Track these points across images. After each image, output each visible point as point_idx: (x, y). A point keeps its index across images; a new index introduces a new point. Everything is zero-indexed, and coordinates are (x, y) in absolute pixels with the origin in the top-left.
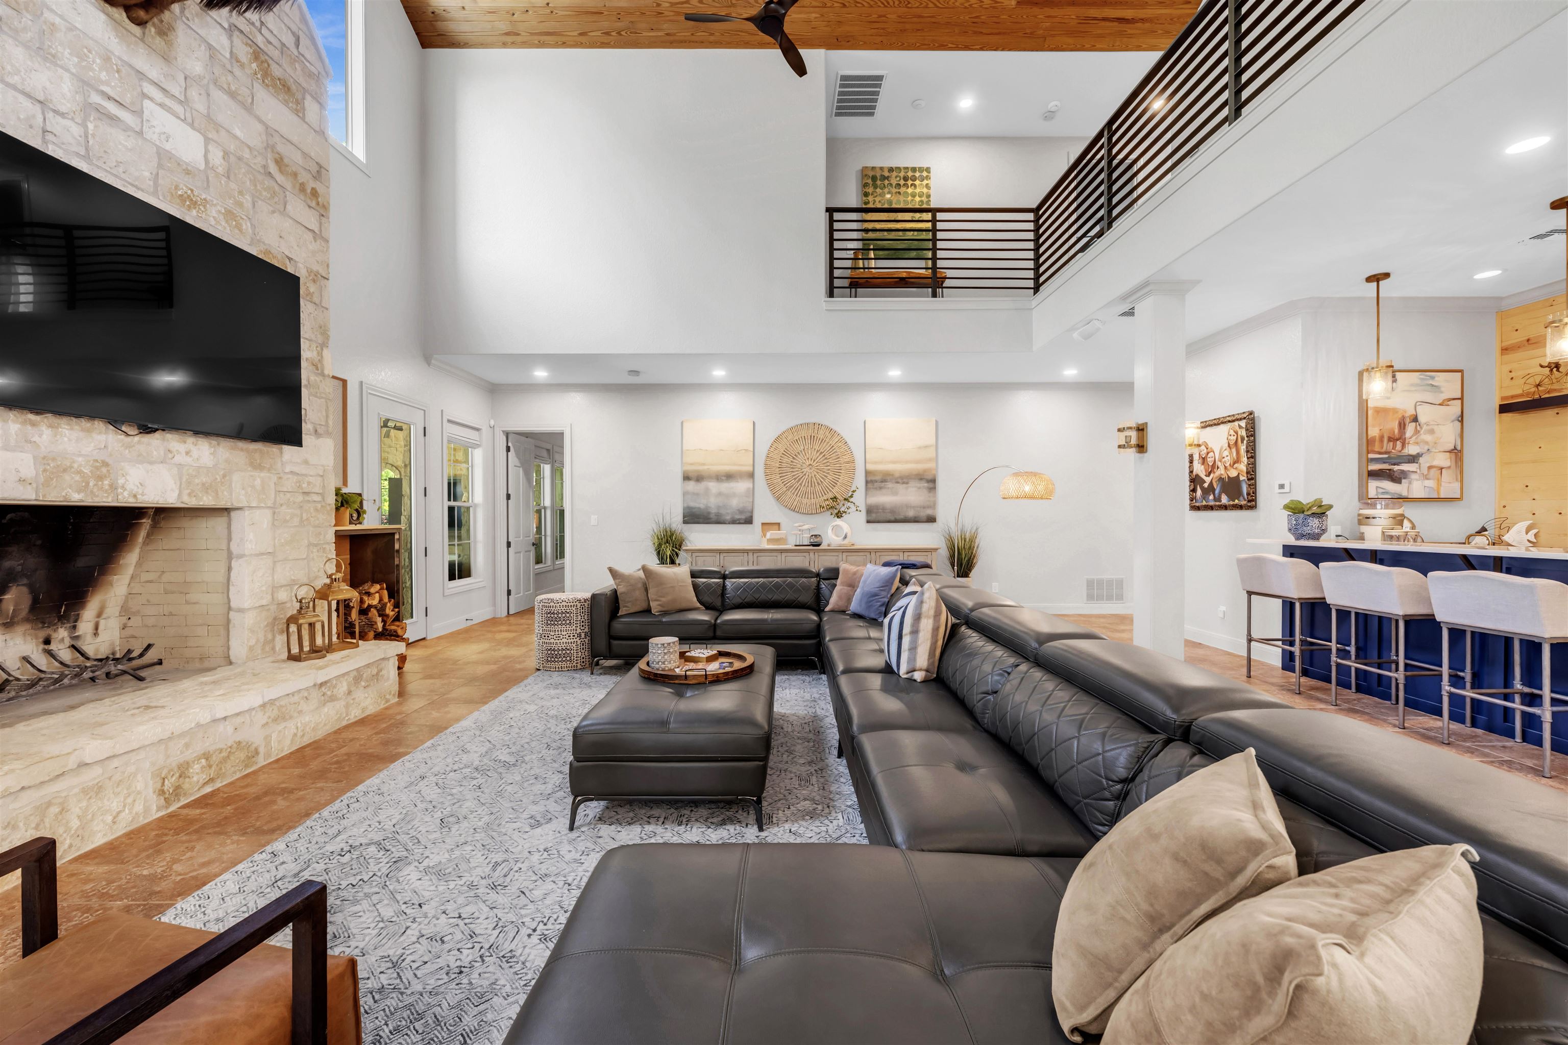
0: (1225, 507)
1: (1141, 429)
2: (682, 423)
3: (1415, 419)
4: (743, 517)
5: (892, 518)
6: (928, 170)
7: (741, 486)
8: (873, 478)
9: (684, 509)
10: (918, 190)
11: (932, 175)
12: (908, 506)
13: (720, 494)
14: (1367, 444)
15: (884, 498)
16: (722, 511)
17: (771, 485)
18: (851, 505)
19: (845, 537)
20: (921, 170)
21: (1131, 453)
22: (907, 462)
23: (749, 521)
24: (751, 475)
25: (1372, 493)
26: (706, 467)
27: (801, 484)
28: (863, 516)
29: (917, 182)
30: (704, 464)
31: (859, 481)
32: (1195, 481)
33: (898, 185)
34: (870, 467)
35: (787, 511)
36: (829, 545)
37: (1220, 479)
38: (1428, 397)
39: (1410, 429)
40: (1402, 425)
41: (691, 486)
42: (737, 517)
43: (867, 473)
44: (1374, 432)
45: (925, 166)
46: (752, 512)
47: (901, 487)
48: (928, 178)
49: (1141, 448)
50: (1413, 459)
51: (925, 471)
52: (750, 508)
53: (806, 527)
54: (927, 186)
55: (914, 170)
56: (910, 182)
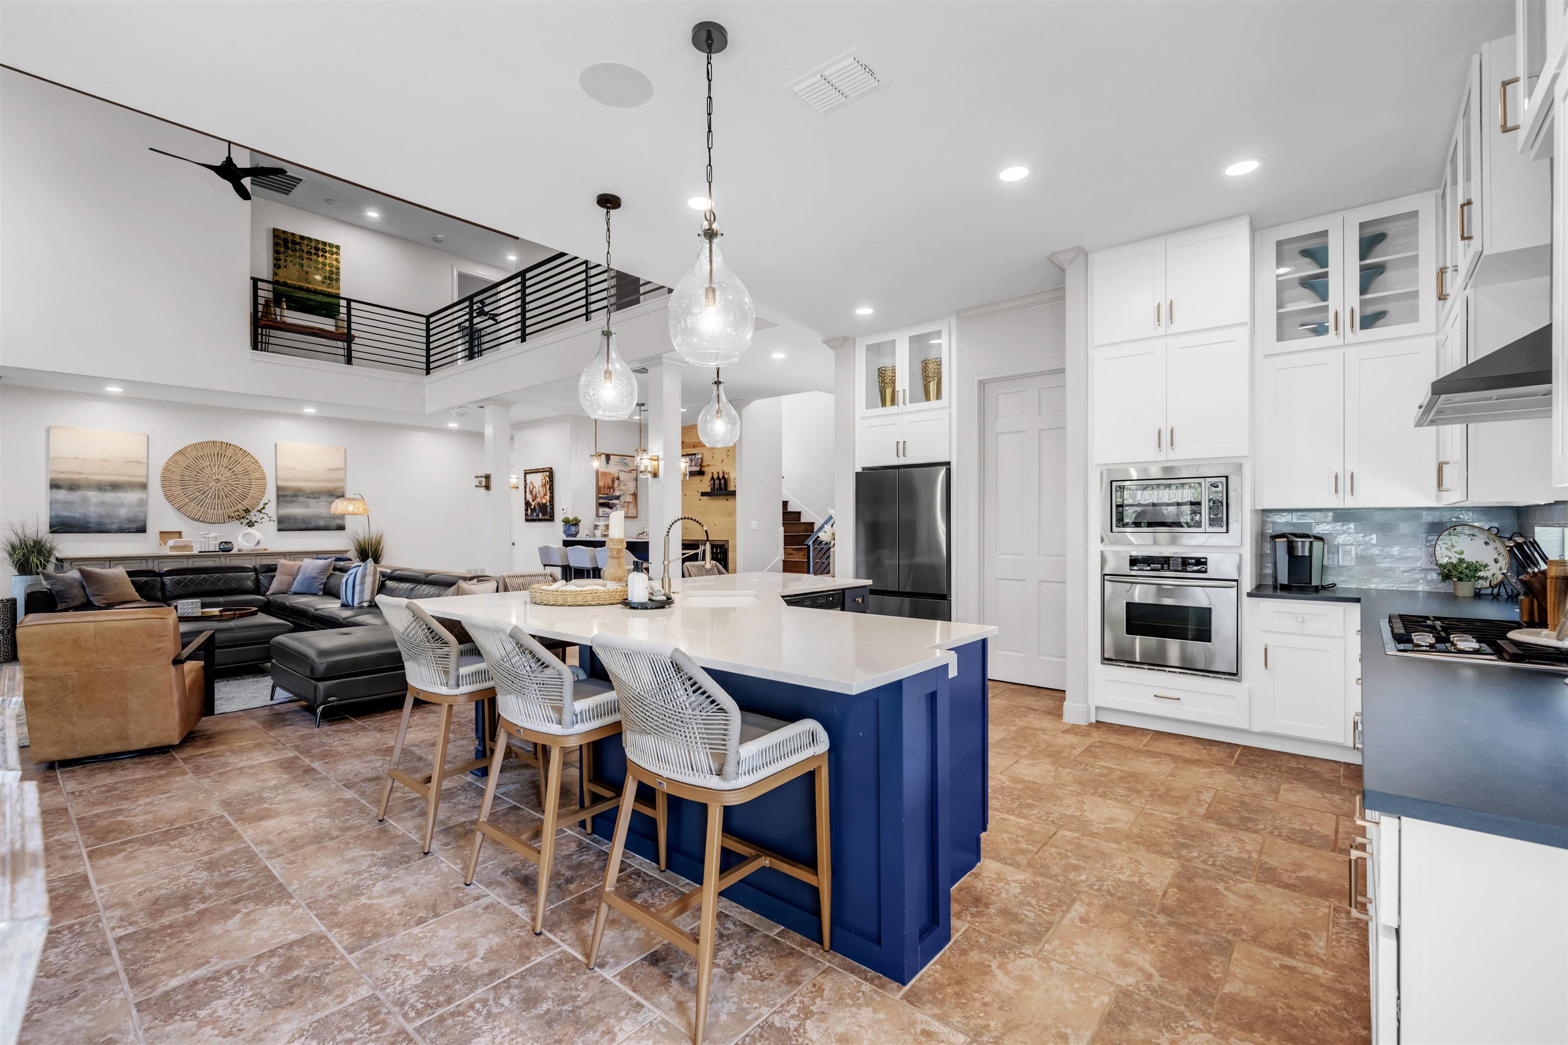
0: (540, 520)
1: (487, 477)
2: (48, 430)
3: (618, 479)
4: (134, 526)
5: (304, 527)
6: (338, 247)
7: (132, 497)
8: (284, 493)
9: (51, 518)
10: (328, 261)
11: (341, 252)
12: (319, 517)
13: (103, 503)
14: (599, 490)
15: (295, 510)
16: (107, 521)
17: (169, 497)
18: (265, 516)
19: (258, 543)
20: (331, 245)
21: (483, 490)
22: (318, 481)
23: (142, 530)
24: (144, 486)
25: (601, 514)
26: (83, 476)
27: (206, 497)
28: (274, 525)
29: (327, 255)
30: (79, 473)
31: (270, 495)
32: (527, 504)
33: (309, 253)
34: (281, 483)
35: (189, 520)
36: (239, 550)
37: (539, 504)
38: (624, 468)
39: (616, 482)
40: (613, 481)
41: (61, 495)
42: (125, 526)
43: (279, 488)
44: (601, 484)
45: (335, 243)
46: (145, 521)
47: (312, 502)
48: (338, 254)
49: (487, 487)
50: (618, 498)
51: (335, 489)
52: (143, 518)
53: (213, 535)
54: (337, 260)
55: (324, 244)
56: (320, 253)
